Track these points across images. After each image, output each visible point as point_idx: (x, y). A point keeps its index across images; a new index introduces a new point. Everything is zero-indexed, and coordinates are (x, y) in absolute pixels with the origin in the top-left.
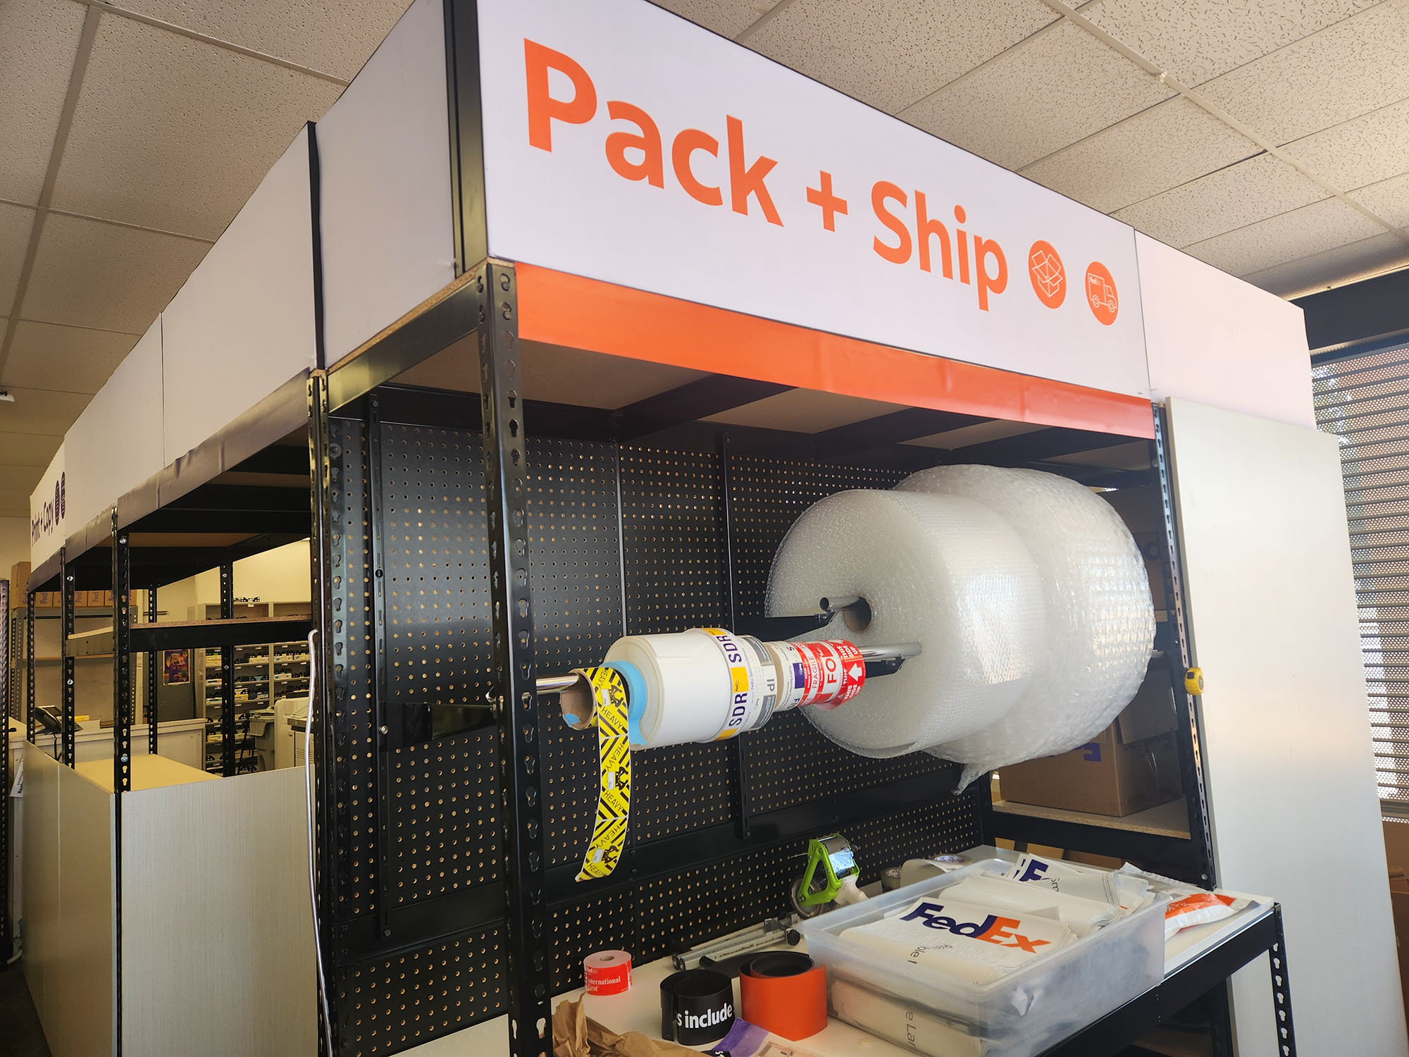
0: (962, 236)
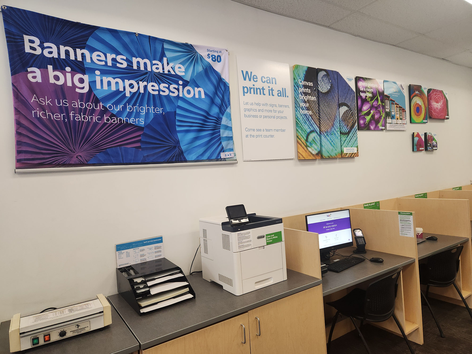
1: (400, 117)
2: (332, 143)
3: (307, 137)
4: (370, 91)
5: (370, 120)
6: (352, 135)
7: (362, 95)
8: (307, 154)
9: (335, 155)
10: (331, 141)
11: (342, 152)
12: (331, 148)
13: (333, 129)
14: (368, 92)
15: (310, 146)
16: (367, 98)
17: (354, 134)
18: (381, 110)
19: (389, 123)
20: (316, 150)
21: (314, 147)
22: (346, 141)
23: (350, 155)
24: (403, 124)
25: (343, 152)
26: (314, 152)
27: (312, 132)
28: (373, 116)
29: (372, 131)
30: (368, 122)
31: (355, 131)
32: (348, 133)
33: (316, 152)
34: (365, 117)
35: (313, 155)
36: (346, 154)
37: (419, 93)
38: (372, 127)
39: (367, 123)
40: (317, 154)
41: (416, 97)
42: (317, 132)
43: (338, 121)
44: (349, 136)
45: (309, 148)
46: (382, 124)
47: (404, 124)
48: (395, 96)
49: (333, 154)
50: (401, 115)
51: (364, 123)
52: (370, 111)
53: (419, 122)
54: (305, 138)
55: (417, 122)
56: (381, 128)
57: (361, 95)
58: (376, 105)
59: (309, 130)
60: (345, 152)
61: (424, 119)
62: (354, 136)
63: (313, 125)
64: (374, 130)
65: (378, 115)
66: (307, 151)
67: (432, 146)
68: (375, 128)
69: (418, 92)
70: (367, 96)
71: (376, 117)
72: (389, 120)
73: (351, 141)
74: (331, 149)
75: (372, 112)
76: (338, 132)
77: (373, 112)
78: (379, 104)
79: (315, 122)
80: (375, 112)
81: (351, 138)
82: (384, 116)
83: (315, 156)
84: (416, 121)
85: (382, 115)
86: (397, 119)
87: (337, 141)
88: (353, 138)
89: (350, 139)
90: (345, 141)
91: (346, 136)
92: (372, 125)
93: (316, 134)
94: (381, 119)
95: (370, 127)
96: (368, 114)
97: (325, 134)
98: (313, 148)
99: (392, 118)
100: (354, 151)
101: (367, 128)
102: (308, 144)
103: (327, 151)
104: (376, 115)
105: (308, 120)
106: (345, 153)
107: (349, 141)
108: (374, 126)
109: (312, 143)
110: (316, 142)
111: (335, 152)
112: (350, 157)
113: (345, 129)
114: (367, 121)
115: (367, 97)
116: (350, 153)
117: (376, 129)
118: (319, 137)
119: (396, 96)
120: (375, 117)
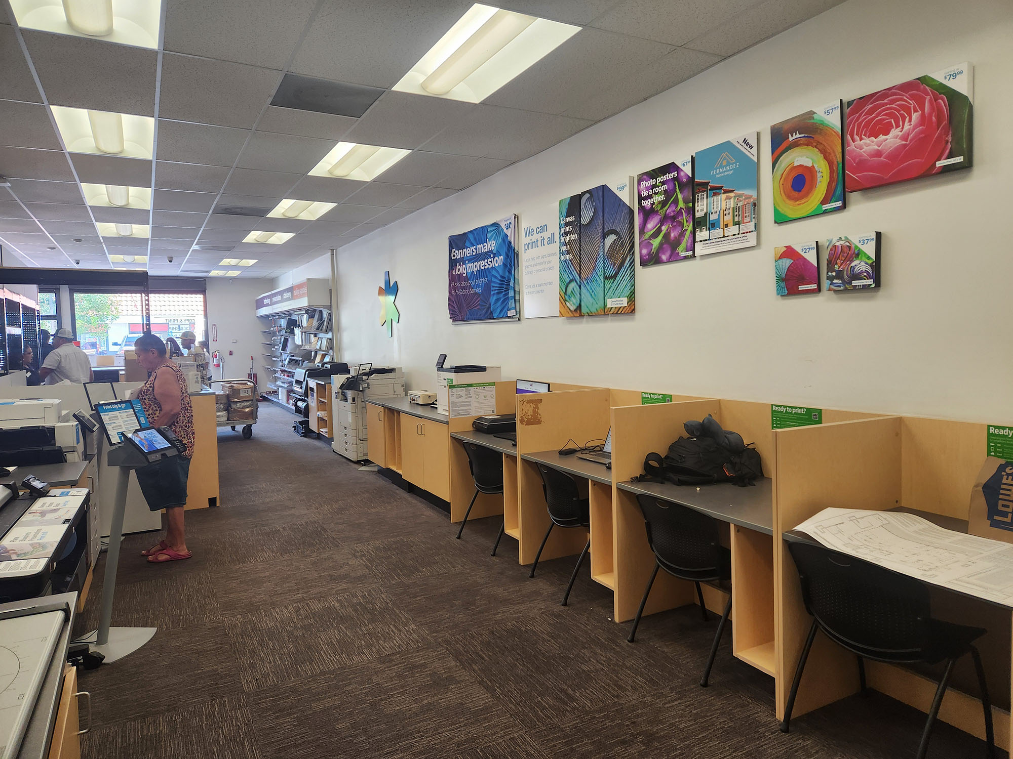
1: (734, 220)
2: (592, 294)
3: (566, 289)
4: (660, 191)
5: (661, 244)
6: (621, 279)
7: (645, 204)
8: (565, 311)
9: (595, 311)
10: (591, 291)
11: (605, 306)
12: (591, 300)
13: (594, 274)
14: (656, 194)
15: (569, 300)
16: (654, 206)
17: (624, 276)
18: (684, 218)
19: (701, 241)
20: (574, 304)
21: (572, 301)
22: (611, 290)
23: (617, 310)
24: (744, 233)
25: (607, 305)
26: (573, 308)
27: (571, 281)
28: (667, 235)
29: (664, 264)
30: (655, 250)
31: (625, 270)
32: (615, 276)
33: (575, 307)
34: (651, 241)
35: (571, 311)
36: (610, 310)
37: (803, 135)
38: (664, 258)
39: (654, 252)
40: (575, 310)
41: (790, 151)
42: (576, 281)
43: (601, 260)
44: (616, 281)
45: (567, 303)
46: (687, 246)
47: (747, 233)
48: (724, 175)
49: (593, 310)
50: (737, 213)
51: (649, 254)
52: (660, 227)
53: (805, 215)
54: (564, 291)
55: (794, 217)
56: (683, 254)
57: (643, 205)
58: (673, 212)
59: (568, 280)
60: (609, 306)
61: (823, 202)
62: (623, 280)
63: (572, 272)
64: (669, 261)
65: (677, 230)
66: (566, 307)
67: (846, 276)
68: (670, 258)
69: (798, 136)
70: (655, 201)
71: (672, 235)
72: (702, 234)
73: (618, 287)
74: (591, 302)
75: (664, 228)
76: (600, 277)
77: (667, 227)
78: (681, 208)
79: (575, 268)
80: (671, 226)
81: (618, 283)
82: (690, 228)
83: (573, 312)
84: (790, 216)
85: (686, 228)
86: (726, 226)
87: (599, 291)
88: (622, 282)
89: (617, 286)
90: (610, 288)
91: (612, 281)
92: (664, 254)
93: (575, 284)
94: (684, 237)
95: (660, 257)
96: (655, 235)
97: (585, 282)
98: (571, 303)
99: (709, 228)
100: (622, 304)
101: (654, 260)
102: (567, 297)
103: (586, 306)
104: (673, 232)
105: (568, 267)
106: (609, 308)
107: (615, 289)
108: (668, 253)
109: (571, 296)
110: (575, 295)
111: (596, 307)
112: (617, 313)
113: (611, 271)
114: (655, 248)
115: (656, 203)
116: (616, 308)
117: (674, 258)
118: (578, 287)
119: (726, 173)
120: (670, 235)
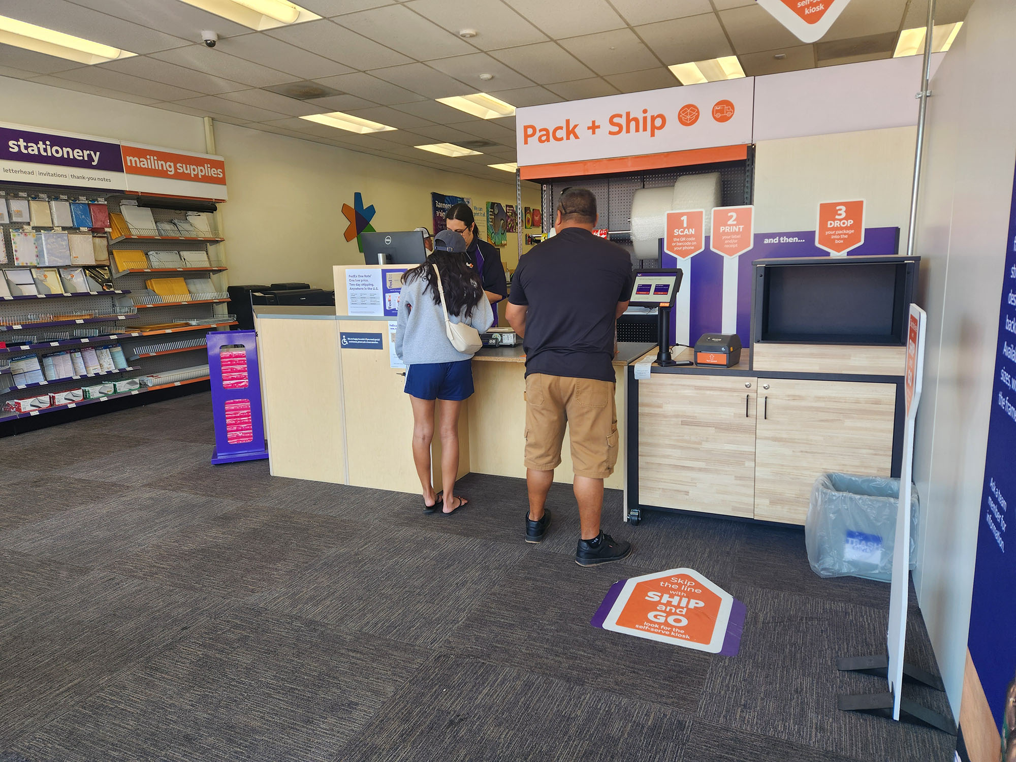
0: (645, 119)
